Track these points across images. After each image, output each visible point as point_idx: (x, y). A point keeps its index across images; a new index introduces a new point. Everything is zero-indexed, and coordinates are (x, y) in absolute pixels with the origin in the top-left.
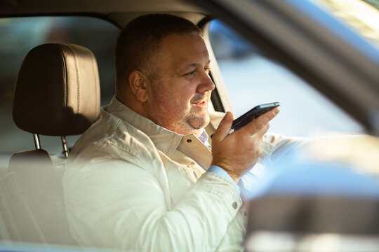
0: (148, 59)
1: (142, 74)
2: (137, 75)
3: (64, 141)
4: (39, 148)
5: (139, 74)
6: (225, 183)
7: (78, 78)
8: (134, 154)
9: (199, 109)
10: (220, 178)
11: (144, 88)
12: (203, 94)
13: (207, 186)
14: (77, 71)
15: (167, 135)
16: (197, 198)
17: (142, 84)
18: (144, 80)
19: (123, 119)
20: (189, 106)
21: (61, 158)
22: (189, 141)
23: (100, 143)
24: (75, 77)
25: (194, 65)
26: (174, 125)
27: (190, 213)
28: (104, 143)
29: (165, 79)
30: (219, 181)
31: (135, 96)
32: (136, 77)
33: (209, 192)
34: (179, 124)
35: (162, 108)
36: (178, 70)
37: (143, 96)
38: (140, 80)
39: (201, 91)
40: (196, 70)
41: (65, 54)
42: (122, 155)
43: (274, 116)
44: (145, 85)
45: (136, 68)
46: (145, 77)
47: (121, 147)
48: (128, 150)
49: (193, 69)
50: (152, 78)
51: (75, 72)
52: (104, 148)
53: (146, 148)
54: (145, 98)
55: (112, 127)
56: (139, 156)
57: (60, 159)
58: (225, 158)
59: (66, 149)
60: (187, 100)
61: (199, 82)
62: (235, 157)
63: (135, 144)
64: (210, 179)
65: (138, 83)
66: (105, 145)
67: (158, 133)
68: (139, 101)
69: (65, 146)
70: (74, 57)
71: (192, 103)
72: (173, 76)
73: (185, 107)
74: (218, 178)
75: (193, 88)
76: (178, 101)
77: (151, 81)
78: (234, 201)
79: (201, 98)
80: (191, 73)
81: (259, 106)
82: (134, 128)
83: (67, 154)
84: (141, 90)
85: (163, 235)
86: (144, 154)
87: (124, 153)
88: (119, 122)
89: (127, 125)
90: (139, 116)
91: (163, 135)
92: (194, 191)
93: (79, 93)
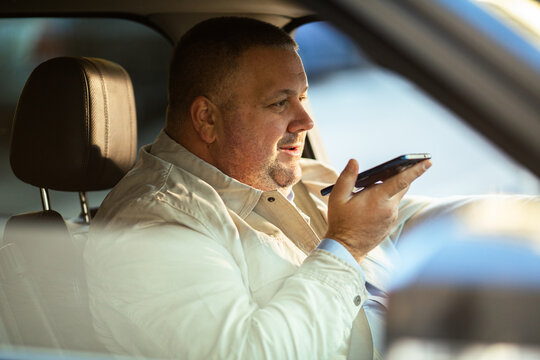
0: (220, 80)
1: (210, 102)
2: (202, 103)
3: (83, 199)
4: (47, 209)
5: (206, 103)
6: (347, 268)
7: (105, 108)
8: (196, 216)
9: (289, 158)
10: (339, 260)
11: (212, 123)
12: (296, 135)
13: (319, 272)
14: (105, 98)
15: (239, 190)
16: (305, 291)
17: (210, 117)
18: (213, 112)
19: (176, 164)
20: (275, 151)
21: (79, 223)
22: (271, 199)
23: (146, 201)
24: (102, 106)
25: (286, 91)
26: (251, 177)
27: (294, 313)
28: (152, 200)
29: (245, 110)
30: (337, 265)
31: (198, 134)
32: (202, 106)
33: (322, 282)
34: (259, 176)
35: (237, 151)
36: (263, 98)
37: (210, 134)
38: (207, 110)
39: (293, 130)
40: (288, 100)
41: (88, 73)
42: (179, 217)
43: (424, 171)
44: (214, 118)
45: (201, 93)
46: (214, 107)
47: (176, 205)
48: (187, 211)
49: (284, 97)
50: (225, 108)
51: (102, 98)
52: (152, 208)
53: (213, 207)
54: (212, 137)
55: (160, 176)
56: (202, 220)
57: (77, 225)
58: (349, 229)
59: (86, 211)
60: (273, 143)
61: (291, 118)
62: (364, 228)
63: (196, 201)
64: (324, 261)
65: (203, 116)
66: (154, 203)
67: (227, 186)
68: (204, 141)
69: (85, 206)
70: (101, 77)
71: (280, 148)
72: (255, 106)
73: (269, 152)
74: (336, 261)
75: (283, 126)
76: (260, 143)
77: (223, 113)
78: (356, 295)
79: (293, 142)
80: (282, 103)
81: (404, 156)
82: (194, 177)
83: (87, 218)
84: (208, 126)
85: (254, 347)
86: (210, 216)
87: (182, 215)
88: (170, 167)
89: (182, 173)
90: (199, 160)
91: (234, 190)
92: (300, 279)
93: (107, 129)
